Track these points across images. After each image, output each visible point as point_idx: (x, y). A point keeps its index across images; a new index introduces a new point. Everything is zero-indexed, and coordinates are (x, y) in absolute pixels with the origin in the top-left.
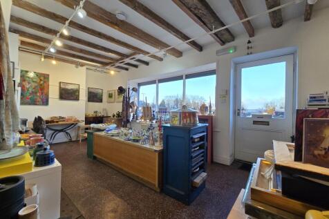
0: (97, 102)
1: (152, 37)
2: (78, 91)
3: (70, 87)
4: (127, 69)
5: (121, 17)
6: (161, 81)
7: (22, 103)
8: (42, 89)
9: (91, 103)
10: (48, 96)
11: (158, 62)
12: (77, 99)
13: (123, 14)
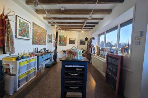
0: (83, 44)
1: (83, 10)
2: (75, 41)
3: (72, 39)
4: (92, 29)
5: (63, 9)
6: (108, 31)
7: (59, 45)
8: (65, 41)
9: (81, 45)
10: (66, 42)
11: (102, 21)
12: (74, 43)
13: (62, 7)
